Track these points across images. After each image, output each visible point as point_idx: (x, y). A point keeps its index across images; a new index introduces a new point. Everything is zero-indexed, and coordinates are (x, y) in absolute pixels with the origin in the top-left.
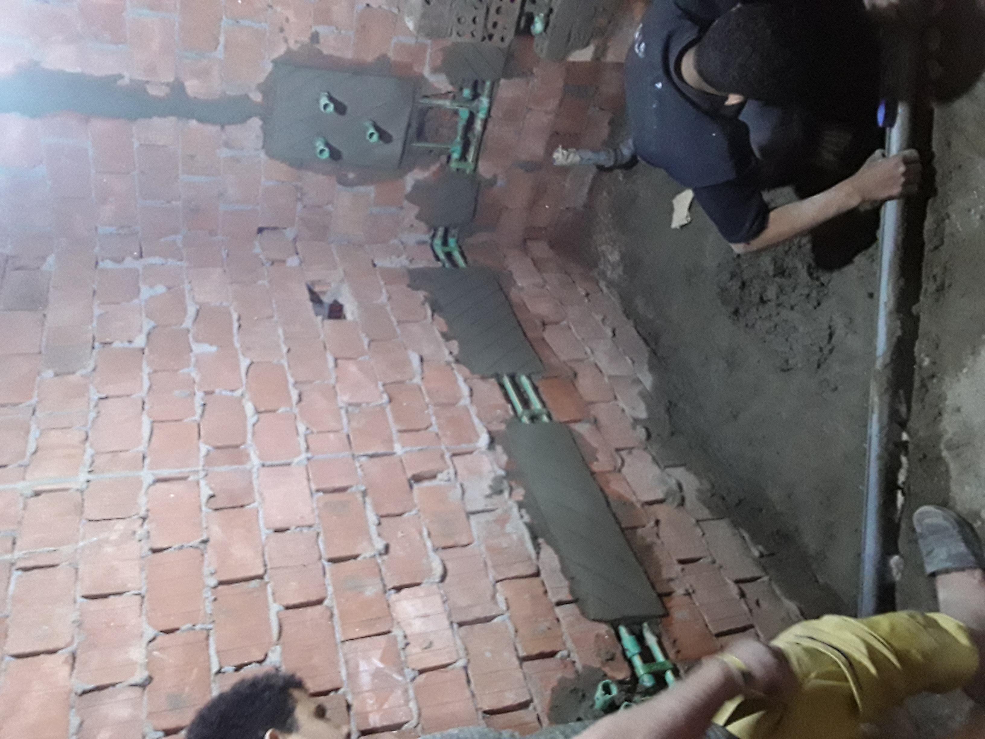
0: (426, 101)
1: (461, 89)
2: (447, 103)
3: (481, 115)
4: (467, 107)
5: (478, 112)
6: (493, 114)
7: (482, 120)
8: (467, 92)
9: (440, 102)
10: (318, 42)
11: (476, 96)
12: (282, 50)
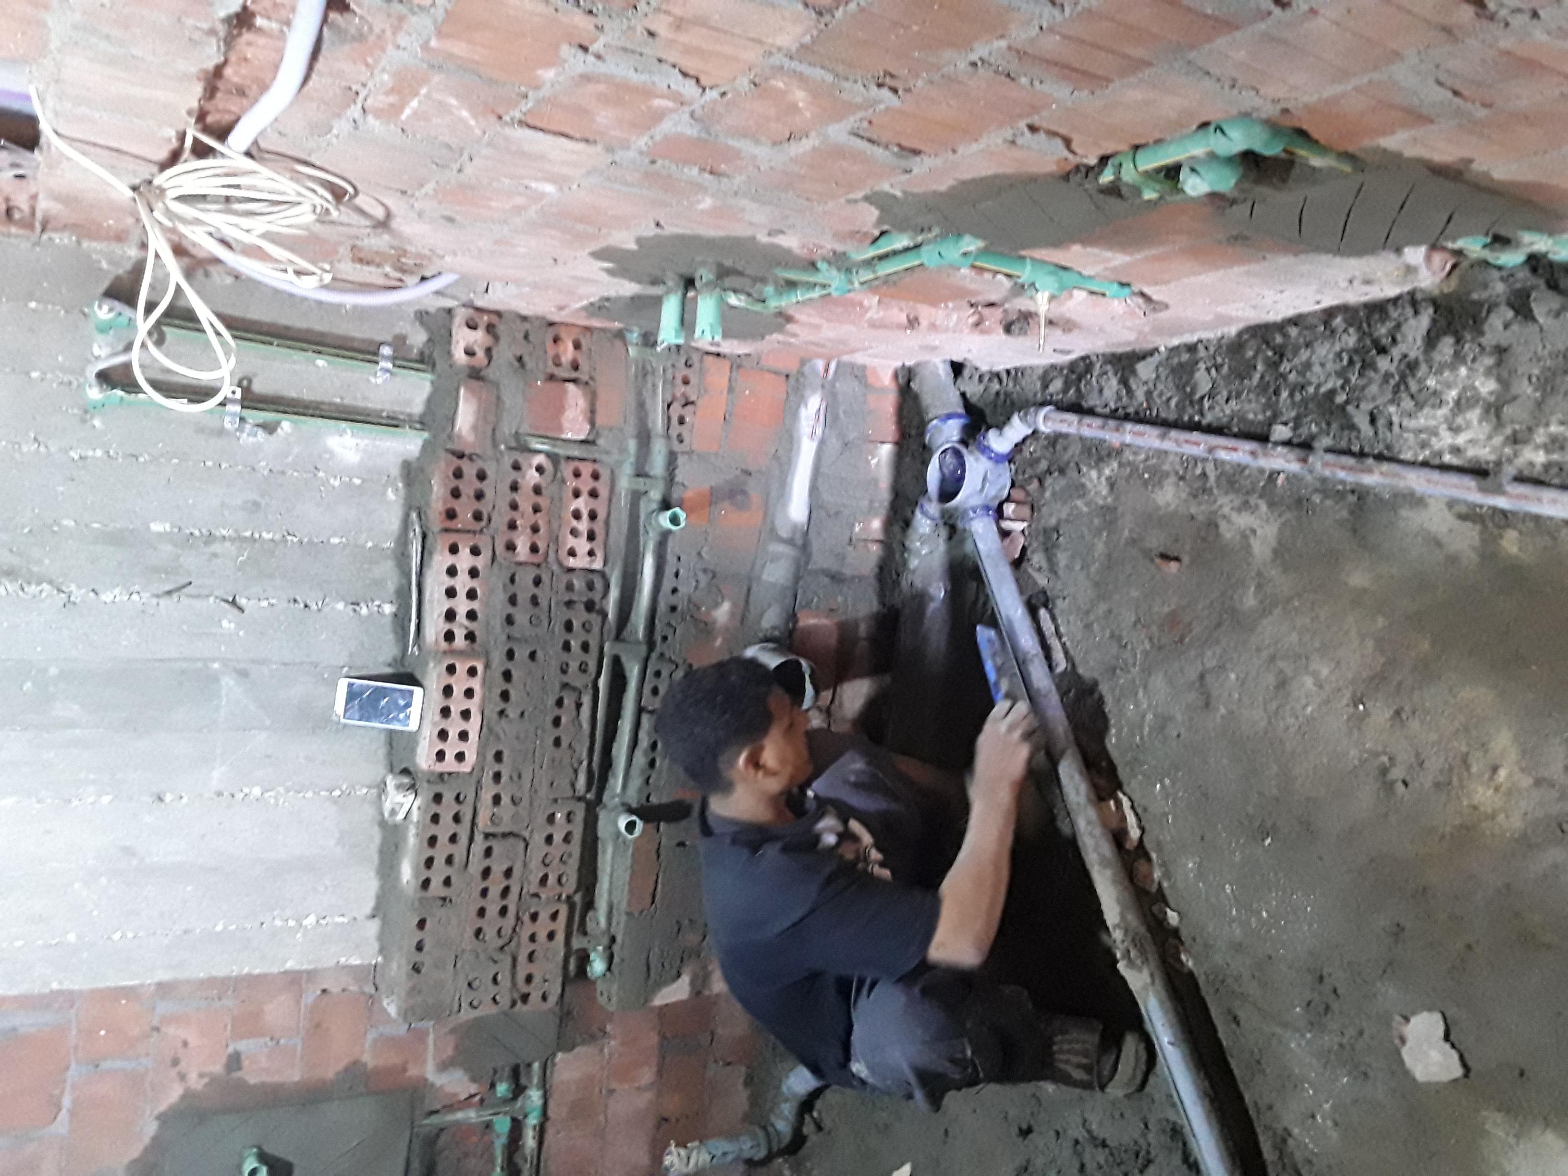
0: (435, 1119)
1: (493, 1086)
2: (471, 1115)
3: (533, 1120)
4: (506, 1113)
5: (526, 1116)
6: (550, 1113)
7: (534, 1127)
8: (502, 1089)
9: (460, 1115)
10: (240, 1068)
11: (518, 1090)
12: (174, 1094)
